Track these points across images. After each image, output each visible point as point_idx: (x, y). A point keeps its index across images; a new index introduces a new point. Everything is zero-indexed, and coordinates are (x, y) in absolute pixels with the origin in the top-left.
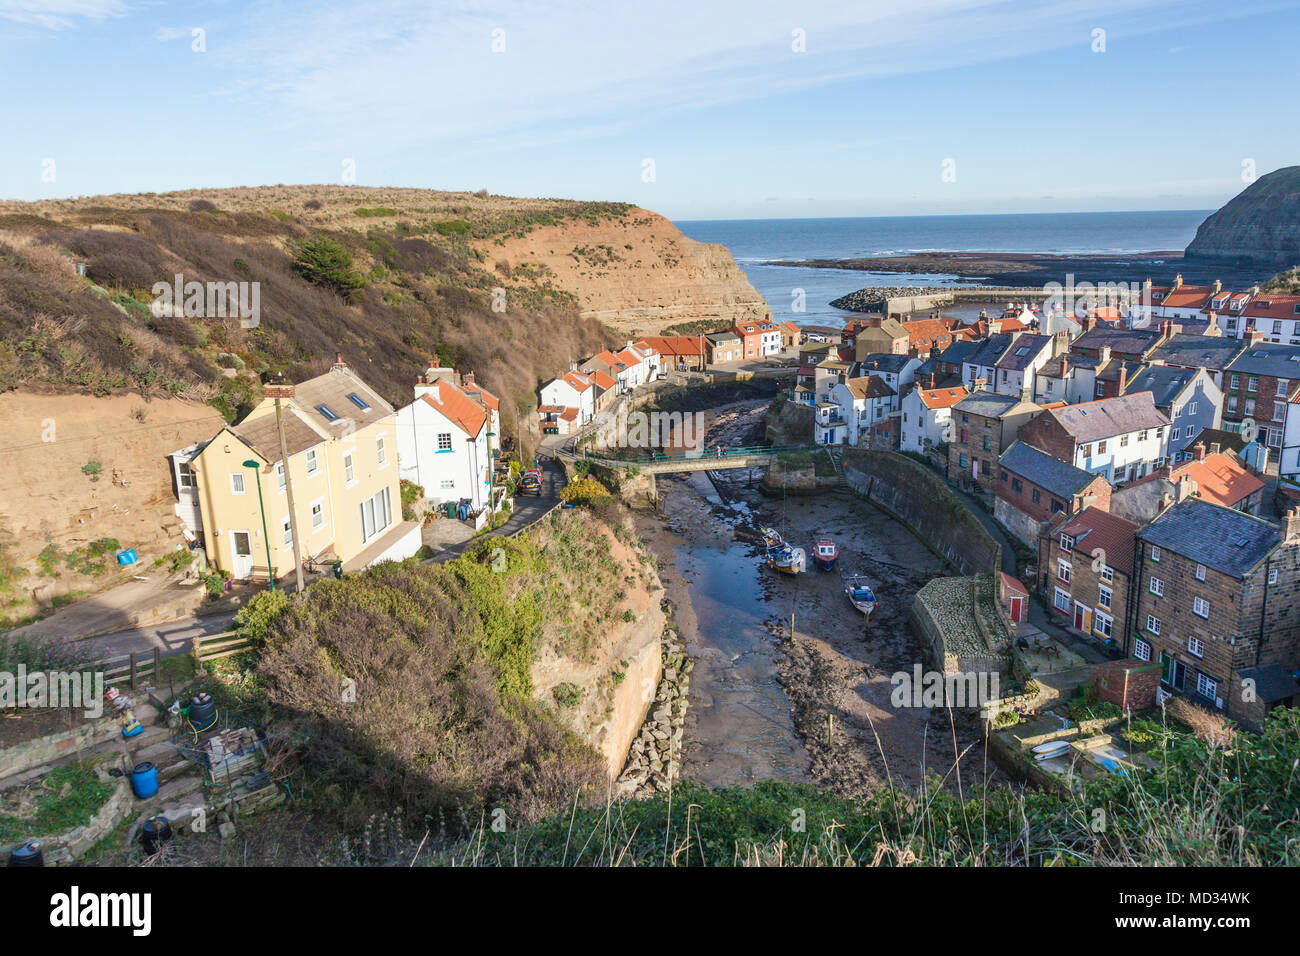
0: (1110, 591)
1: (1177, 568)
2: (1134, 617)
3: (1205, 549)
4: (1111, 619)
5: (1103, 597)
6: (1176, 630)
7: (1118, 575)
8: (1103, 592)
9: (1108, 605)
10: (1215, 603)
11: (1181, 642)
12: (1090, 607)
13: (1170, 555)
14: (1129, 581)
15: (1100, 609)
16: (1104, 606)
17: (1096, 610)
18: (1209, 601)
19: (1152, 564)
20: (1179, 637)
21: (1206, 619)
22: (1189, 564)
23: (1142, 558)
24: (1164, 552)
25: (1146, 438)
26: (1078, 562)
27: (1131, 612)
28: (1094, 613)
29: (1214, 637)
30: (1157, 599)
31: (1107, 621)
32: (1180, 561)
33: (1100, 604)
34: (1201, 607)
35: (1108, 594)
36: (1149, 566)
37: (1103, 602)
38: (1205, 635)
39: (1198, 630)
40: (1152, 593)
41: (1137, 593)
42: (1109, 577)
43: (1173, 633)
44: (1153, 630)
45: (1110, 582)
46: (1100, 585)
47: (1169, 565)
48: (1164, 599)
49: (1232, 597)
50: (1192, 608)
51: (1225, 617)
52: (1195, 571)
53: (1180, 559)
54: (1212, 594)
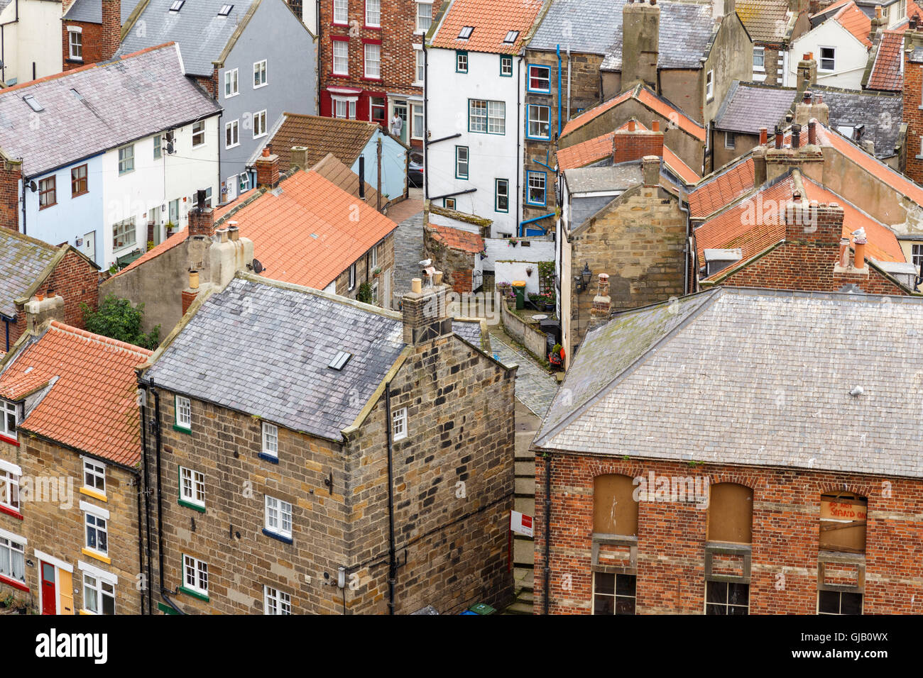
0: (103, 513)
1: (226, 437)
2: (156, 564)
3: (273, 387)
4: (112, 579)
5: (91, 530)
6: (237, 577)
7: (116, 474)
8: (91, 519)
9: (103, 547)
10: (303, 503)
12: (68, 560)
13: (211, 410)
14: (137, 484)
15: (89, 559)
16: (96, 552)
17: (82, 565)
18: (293, 500)
19: (177, 437)
20: (244, 591)
21: (289, 542)
22: (249, 424)
23: (157, 428)
24: (198, 407)
25: (170, 149)
26: (32, 460)
27: (150, 555)
28: (76, 575)
29: (308, 578)
30: (196, 515)
31: (106, 587)
32: (230, 421)
33: (88, 550)
34: (277, 520)
35: (101, 523)
36: (175, 443)
37: (92, 544)
38: (291, 576)
39: (278, 569)
40: (182, 504)
41: (155, 511)
42: (100, 483)
43: (234, 586)
44: (196, 588)
45: (101, 494)
46: (84, 506)
47: (209, 434)
48: (210, 513)
49: (329, 484)
50: (262, 523)
51: (323, 528)
52: (258, 439)
53: (228, 416)
54: (295, 485)
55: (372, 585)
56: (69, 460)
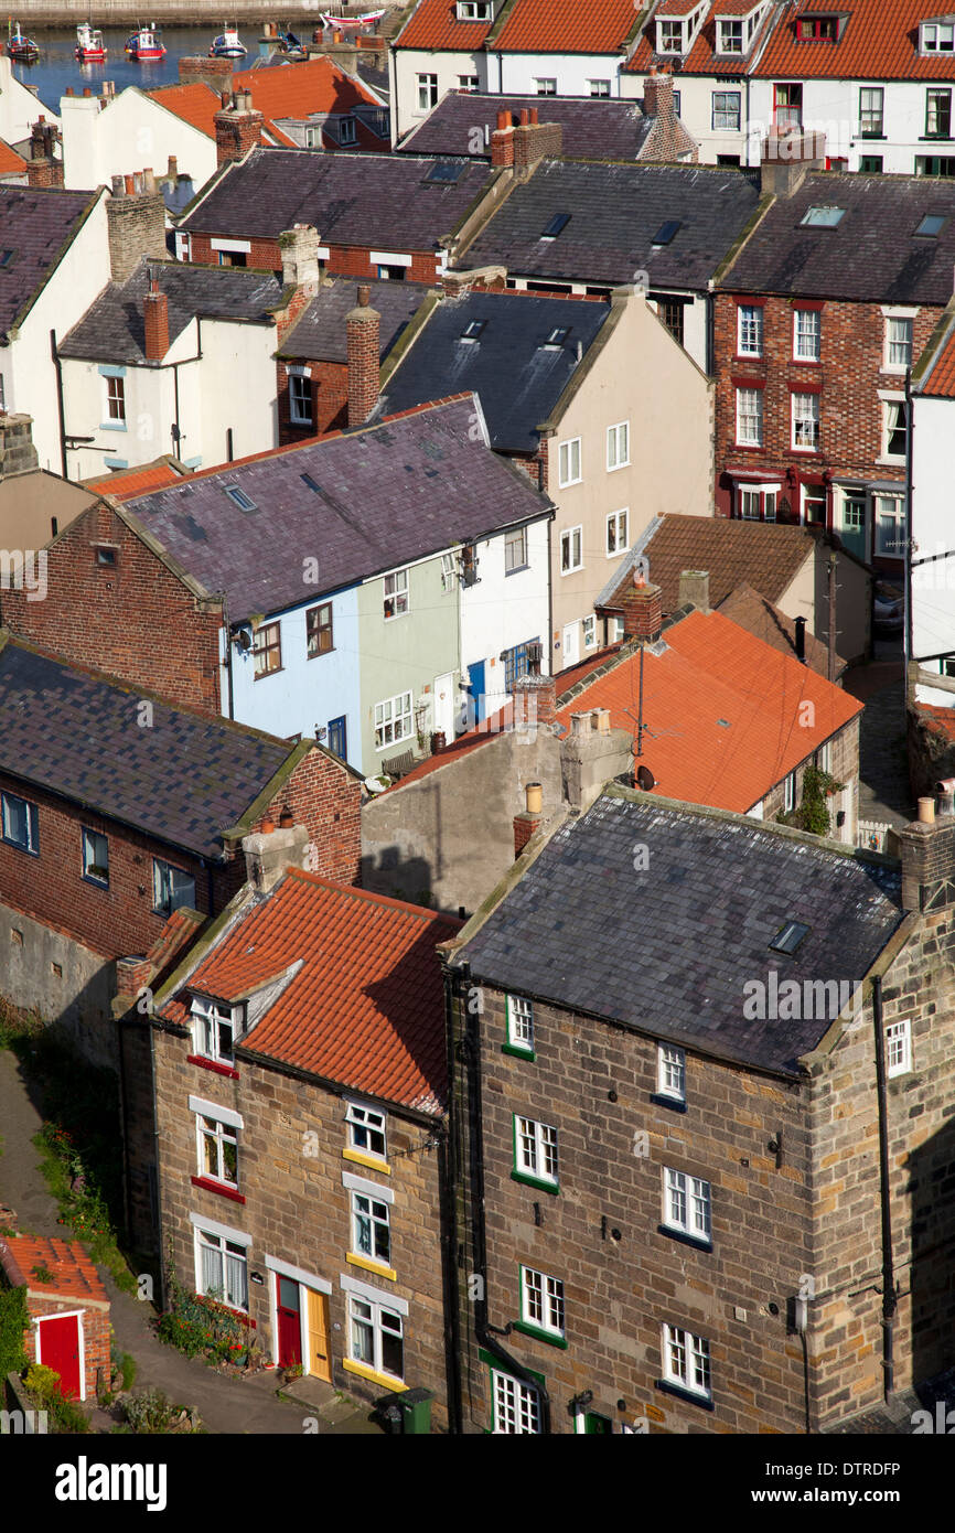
0: (388, 1195)
1: (594, 1066)
3: (676, 980)
4: (401, 1307)
5: (363, 1224)
6: (616, 1306)
7: (404, 1127)
8: (362, 1203)
9: (383, 1251)
10: (731, 1181)
11: (636, 1350)
12: (322, 1273)
13: (566, 1020)
14: (443, 1146)
15: (359, 1272)
16: (370, 1260)
17: (347, 1282)
18: (712, 1178)
19: (510, 1065)
20: (627, 1332)
21: (707, 1250)
22: (633, 1044)
24: (544, 1014)
26: (260, 1102)
27: (462, 1266)
29: (742, 1313)
30: (542, 1196)
31: (389, 1320)
32: (600, 1040)
33: (358, 1255)
35: (380, 1210)
36: (506, 1075)
37: (365, 1246)
38: (711, 1307)
39: (688, 1295)
40: (521, 1180)
41: (473, 1186)
42: (378, 1144)
43: (612, 1324)
44: (544, 1325)
45: (379, 1160)
46: (349, 1179)
47: (567, 1062)
48: (567, 1195)
49: (775, 1148)
50: (658, 1214)
51: (766, 1226)
52: (651, 1070)
53: (600, 1030)
54: (717, 1150)
55: (854, 1327)
56: (323, 1100)
